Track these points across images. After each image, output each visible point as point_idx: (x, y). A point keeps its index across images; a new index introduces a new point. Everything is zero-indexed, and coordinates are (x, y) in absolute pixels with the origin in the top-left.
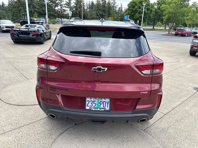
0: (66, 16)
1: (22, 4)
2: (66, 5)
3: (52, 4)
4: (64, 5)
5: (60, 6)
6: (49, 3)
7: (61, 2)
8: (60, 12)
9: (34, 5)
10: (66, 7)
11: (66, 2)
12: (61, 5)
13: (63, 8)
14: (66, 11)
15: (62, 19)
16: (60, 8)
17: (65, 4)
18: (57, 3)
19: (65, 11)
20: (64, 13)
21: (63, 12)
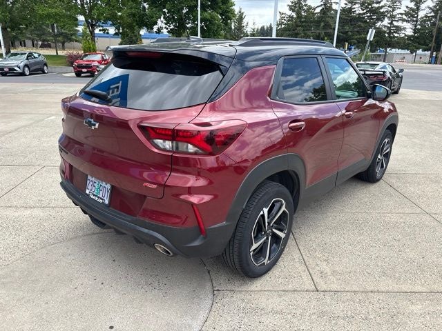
0: (398, 43)
1: (303, 22)
2: (404, 17)
3: (370, 16)
4: (400, 16)
5: (389, 18)
6: (364, 14)
7: (393, 10)
8: (385, 32)
9: (328, 22)
10: (404, 20)
11: (407, 7)
12: (392, 17)
13: (395, 23)
14: (401, 30)
15: (388, 49)
16: (387, 24)
17: (402, 14)
18: (383, 12)
19: (398, 29)
20: (396, 35)
21: (393, 33)
